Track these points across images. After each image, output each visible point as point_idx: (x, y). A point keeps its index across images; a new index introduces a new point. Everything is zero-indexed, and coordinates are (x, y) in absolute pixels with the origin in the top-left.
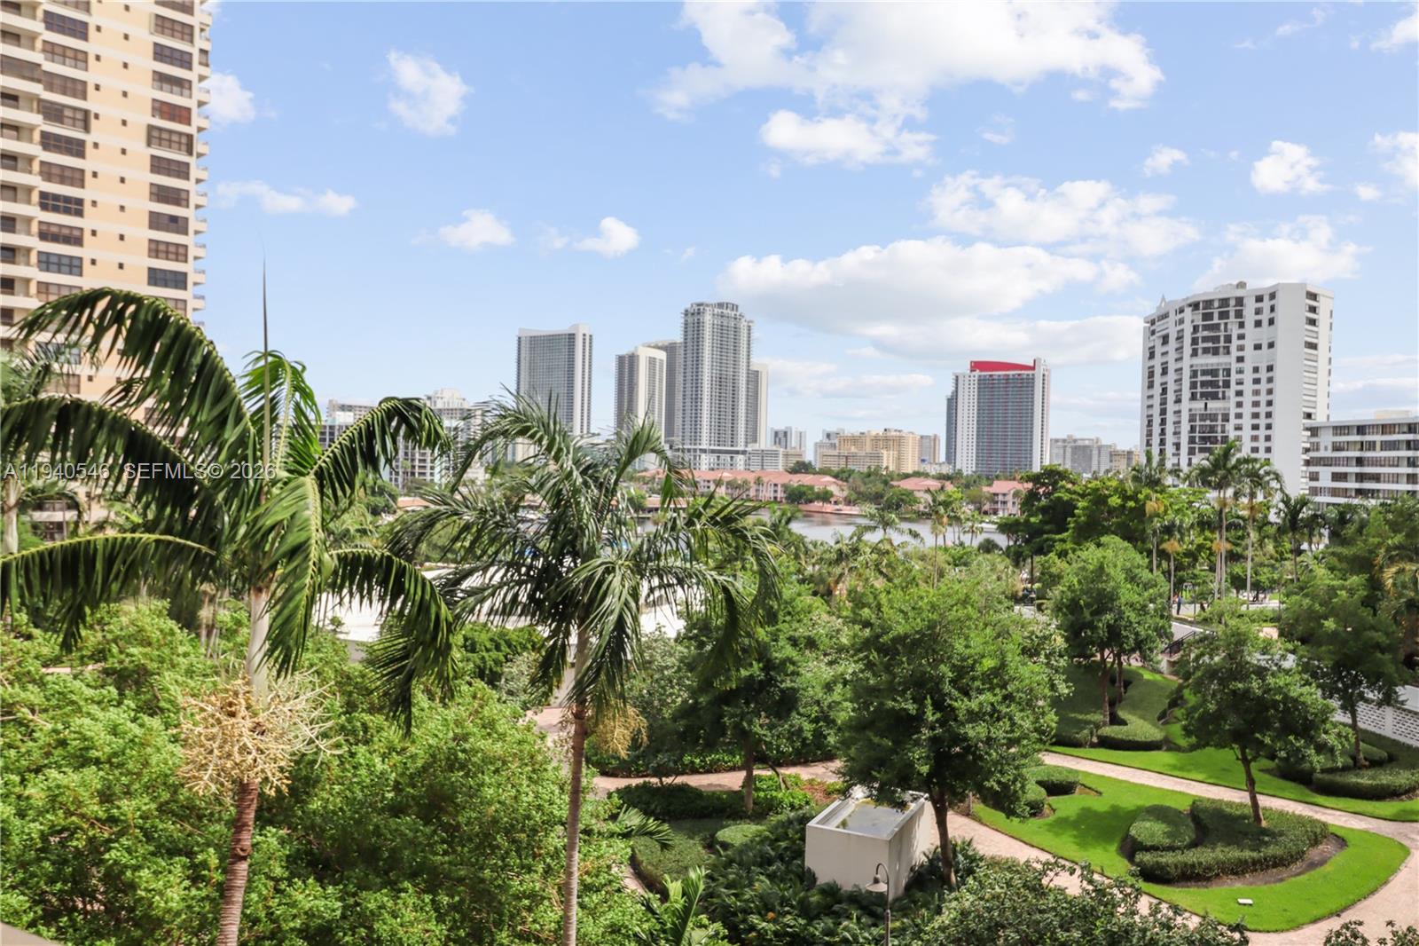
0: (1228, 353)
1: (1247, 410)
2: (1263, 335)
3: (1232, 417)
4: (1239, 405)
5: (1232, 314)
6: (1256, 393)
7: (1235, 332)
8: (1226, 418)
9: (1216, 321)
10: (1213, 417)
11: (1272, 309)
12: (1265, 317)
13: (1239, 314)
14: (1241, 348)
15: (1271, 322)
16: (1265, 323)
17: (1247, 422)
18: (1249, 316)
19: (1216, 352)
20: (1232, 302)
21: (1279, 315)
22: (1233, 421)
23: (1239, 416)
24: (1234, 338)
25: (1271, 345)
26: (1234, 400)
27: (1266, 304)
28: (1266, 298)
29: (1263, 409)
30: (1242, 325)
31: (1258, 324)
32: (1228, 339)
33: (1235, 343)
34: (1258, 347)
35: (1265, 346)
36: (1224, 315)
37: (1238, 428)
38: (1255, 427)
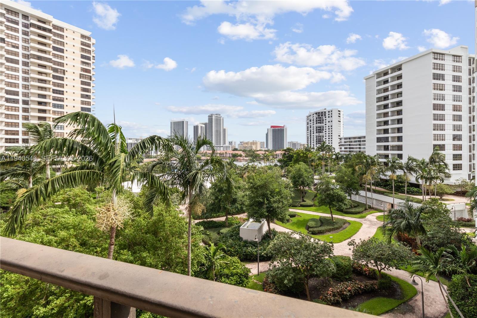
0: (323, 123)
2: (330, 119)
3: (324, 136)
4: (326, 134)
5: (324, 115)
6: (329, 131)
7: (324, 119)
8: (323, 137)
9: (320, 116)
10: (321, 137)
11: (332, 114)
12: (330, 116)
13: (325, 115)
14: (326, 122)
15: (331, 117)
16: (330, 117)
17: (327, 137)
19: (321, 123)
20: (324, 113)
21: (333, 115)
22: (325, 137)
23: (326, 136)
24: (324, 120)
25: (332, 121)
26: (325, 133)
27: (330, 113)
28: (330, 112)
29: (330, 135)
30: (326, 117)
31: (329, 117)
32: (323, 120)
34: (329, 122)
35: (330, 122)
36: (322, 115)
37: (326, 139)
38: (329, 138)
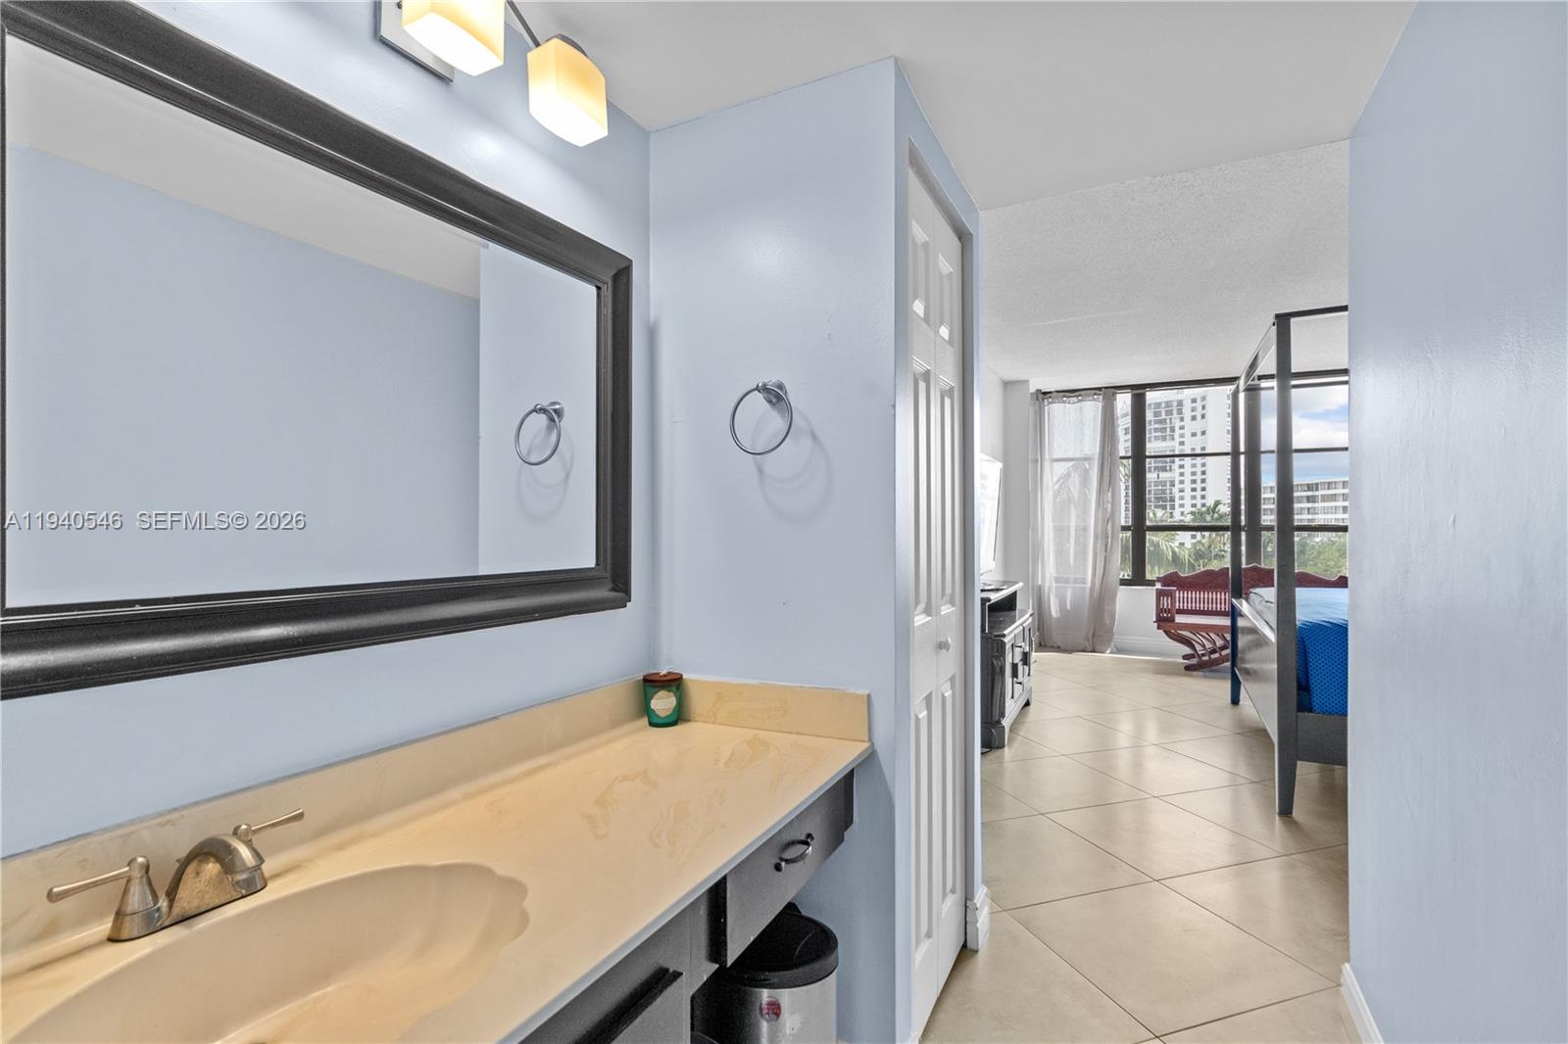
0: (1173, 439)
1: (1188, 478)
2: (1198, 426)
3: (1177, 483)
4: (1182, 474)
5: (1175, 412)
7: (1178, 424)
8: (1173, 484)
9: (1164, 417)
10: (1164, 483)
11: (1204, 407)
12: (1198, 414)
13: (1180, 412)
14: (1182, 436)
15: (1203, 416)
16: (1199, 417)
17: (1188, 486)
18: (1187, 413)
19: (1164, 439)
20: (1175, 404)
21: (1209, 412)
22: (1178, 486)
23: (1182, 482)
24: (1177, 428)
25: (1203, 433)
26: (1178, 471)
27: (1199, 405)
28: (1199, 401)
29: (1199, 486)
30: (1182, 419)
31: (1194, 418)
32: (1173, 430)
33: (1178, 432)
34: (1194, 435)
35: (1199, 434)
36: (1169, 413)
37: (1182, 491)
38: (1194, 490)
